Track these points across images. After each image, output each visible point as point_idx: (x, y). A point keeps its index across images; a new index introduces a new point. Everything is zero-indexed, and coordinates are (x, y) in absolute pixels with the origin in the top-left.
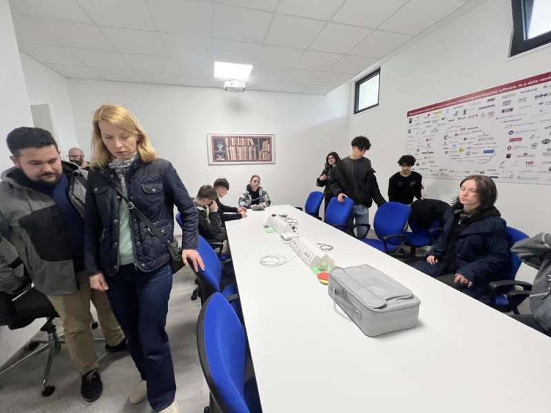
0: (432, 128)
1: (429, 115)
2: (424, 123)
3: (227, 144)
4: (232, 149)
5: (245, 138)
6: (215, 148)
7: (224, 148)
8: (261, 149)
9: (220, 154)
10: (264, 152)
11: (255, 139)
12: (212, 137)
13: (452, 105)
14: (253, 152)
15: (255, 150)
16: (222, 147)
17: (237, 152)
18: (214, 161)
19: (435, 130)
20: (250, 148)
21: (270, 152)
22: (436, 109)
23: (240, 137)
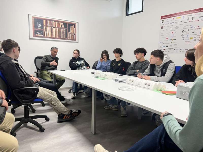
0: (175, 26)
1: (173, 19)
2: (171, 23)
3: (45, 25)
4: (48, 29)
5: (58, 22)
6: (35, 26)
7: (42, 27)
8: (69, 31)
9: (39, 31)
10: (71, 33)
11: (65, 24)
12: (33, 17)
13: (187, 14)
14: (63, 32)
15: (65, 31)
16: (40, 26)
17: (52, 31)
18: (33, 36)
19: (177, 27)
20: (62, 30)
21: (75, 34)
22: (177, 16)
23: (55, 21)
